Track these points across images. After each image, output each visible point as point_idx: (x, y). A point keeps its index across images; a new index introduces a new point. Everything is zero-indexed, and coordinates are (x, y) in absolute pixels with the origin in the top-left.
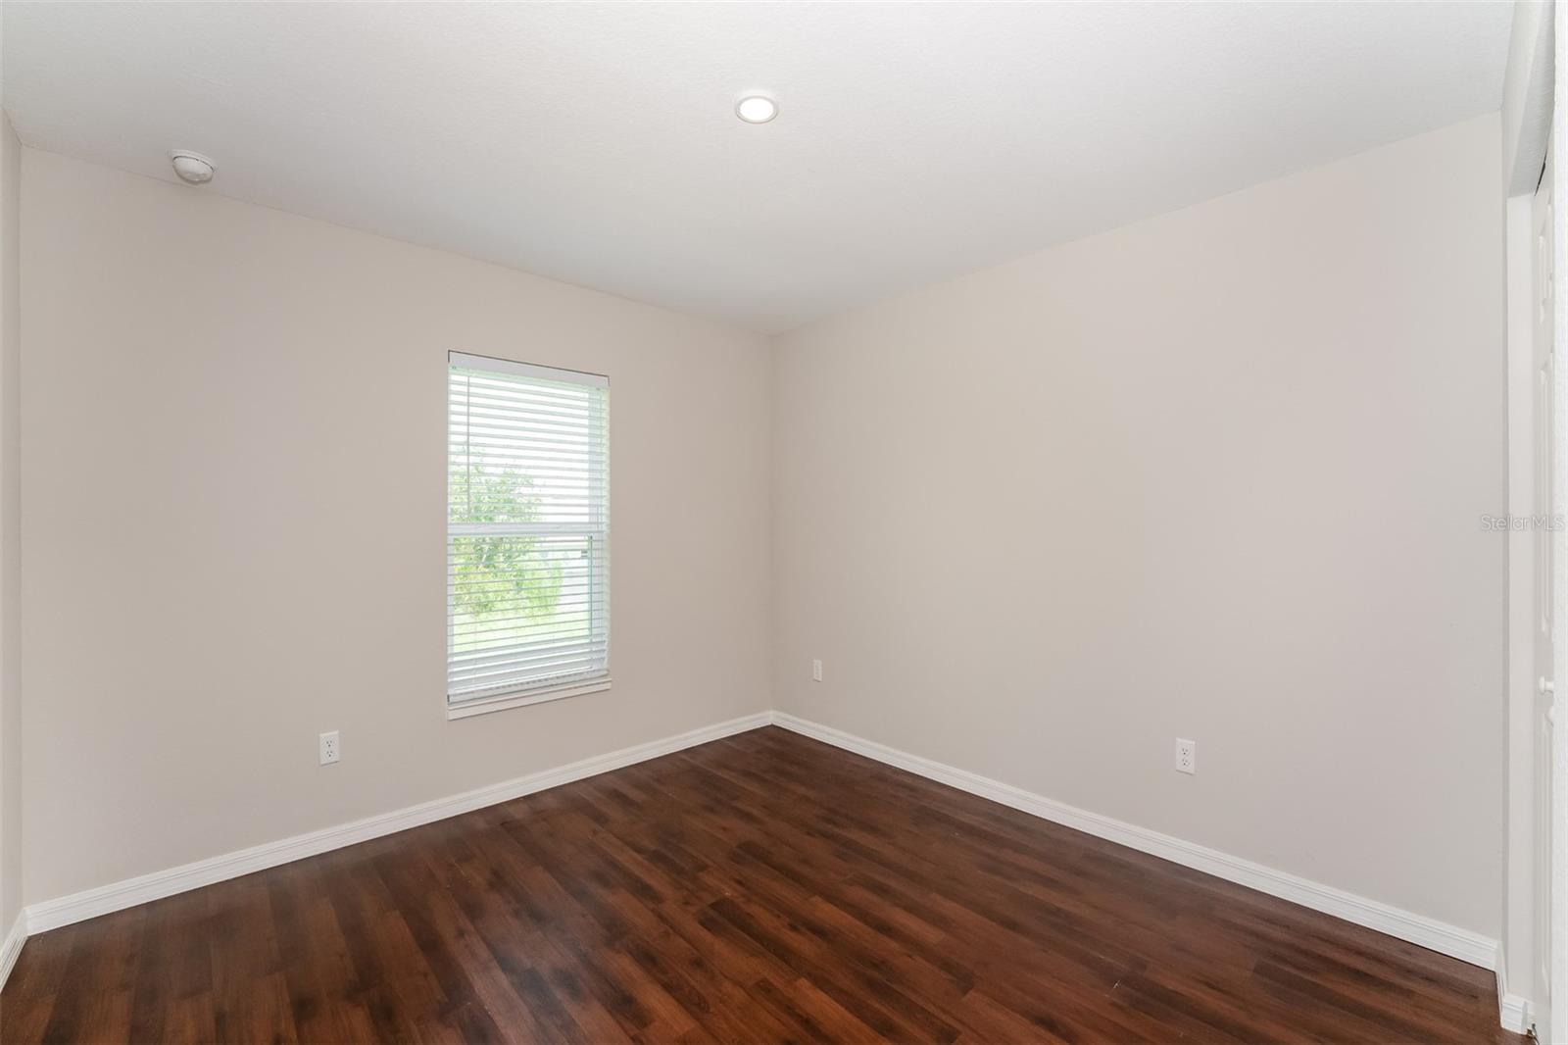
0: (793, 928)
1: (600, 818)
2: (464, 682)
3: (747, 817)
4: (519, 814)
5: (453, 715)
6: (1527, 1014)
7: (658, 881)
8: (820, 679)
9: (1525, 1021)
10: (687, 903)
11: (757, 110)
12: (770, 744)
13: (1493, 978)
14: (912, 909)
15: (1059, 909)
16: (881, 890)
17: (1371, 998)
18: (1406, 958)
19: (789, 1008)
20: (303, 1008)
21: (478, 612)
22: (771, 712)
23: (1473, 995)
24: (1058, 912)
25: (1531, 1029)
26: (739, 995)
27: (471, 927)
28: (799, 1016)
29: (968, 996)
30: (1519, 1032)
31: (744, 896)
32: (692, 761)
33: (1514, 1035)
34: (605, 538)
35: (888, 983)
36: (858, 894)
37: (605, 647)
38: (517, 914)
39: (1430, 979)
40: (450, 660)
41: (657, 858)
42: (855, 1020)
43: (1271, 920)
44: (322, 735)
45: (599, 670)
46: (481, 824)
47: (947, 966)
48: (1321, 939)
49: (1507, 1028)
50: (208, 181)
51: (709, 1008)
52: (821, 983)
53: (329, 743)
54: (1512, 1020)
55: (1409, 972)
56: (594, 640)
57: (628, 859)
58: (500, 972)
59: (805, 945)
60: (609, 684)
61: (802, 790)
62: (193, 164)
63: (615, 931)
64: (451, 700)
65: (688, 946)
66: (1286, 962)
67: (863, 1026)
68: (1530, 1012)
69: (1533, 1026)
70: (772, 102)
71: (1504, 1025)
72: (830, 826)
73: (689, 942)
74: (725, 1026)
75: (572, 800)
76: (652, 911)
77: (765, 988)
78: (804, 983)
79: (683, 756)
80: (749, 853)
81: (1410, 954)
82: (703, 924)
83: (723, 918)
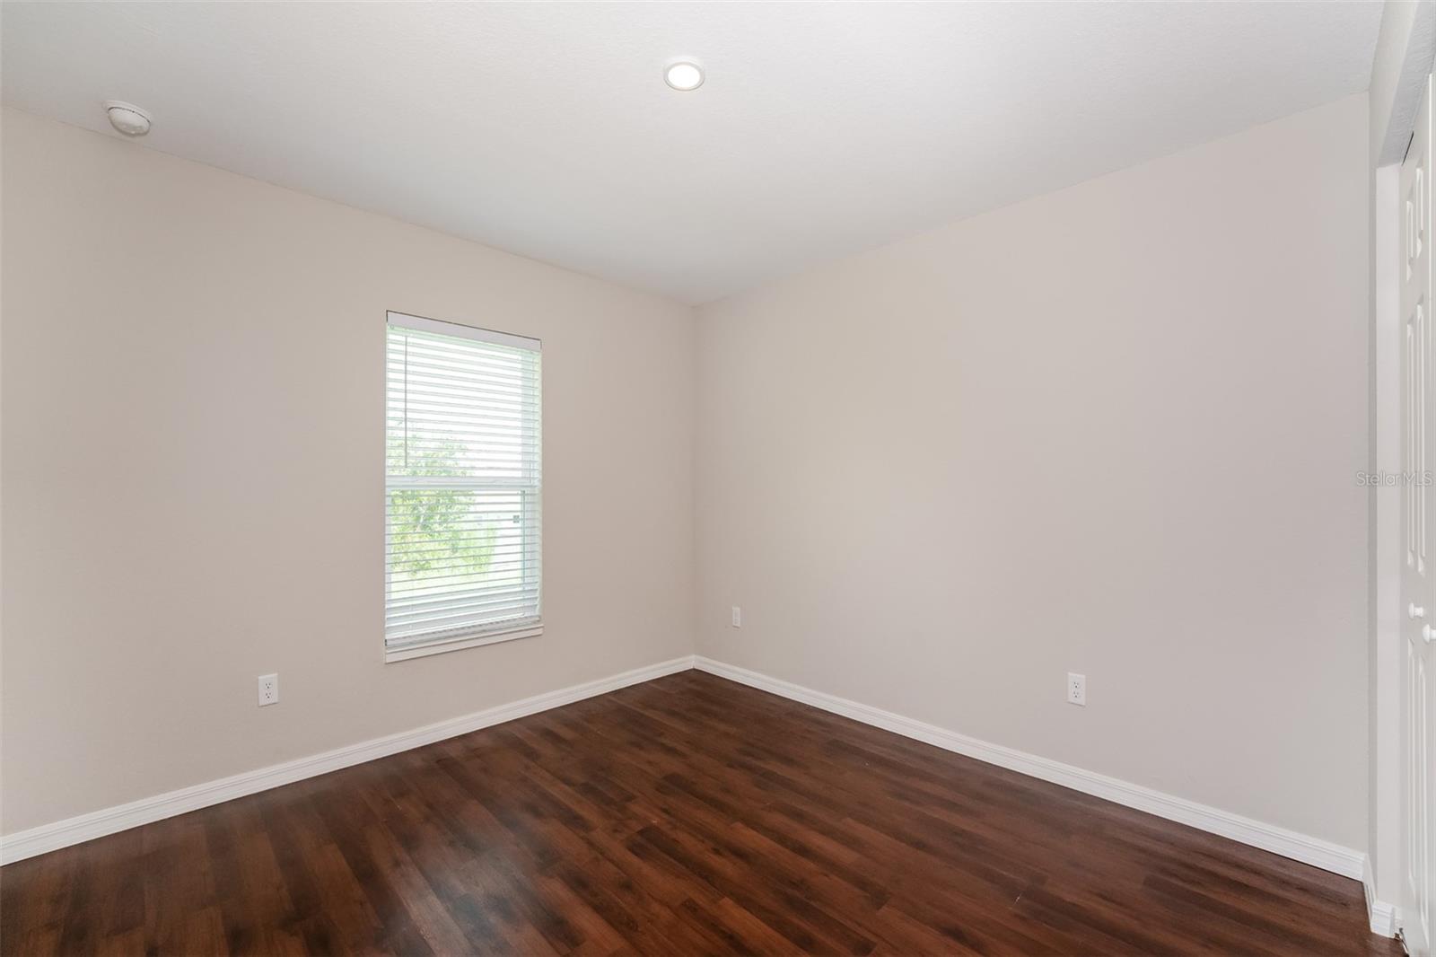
0: (717, 852)
1: (532, 754)
2: (400, 628)
3: (671, 751)
4: (453, 752)
5: (390, 659)
6: (1394, 920)
7: (588, 812)
8: (738, 625)
9: (1392, 925)
10: (615, 831)
11: (684, 77)
12: (692, 686)
13: (1361, 888)
14: (828, 832)
15: (963, 831)
16: (799, 816)
17: (1251, 907)
18: (1280, 870)
19: (714, 925)
20: (238, 937)
21: (415, 571)
22: (693, 657)
23: (1343, 903)
24: (963, 833)
25: (1398, 932)
26: (665, 915)
27: (408, 858)
28: (723, 932)
29: (882, 910)
30: (1388, 936)
31: (670, 823)
32: (619, 702)
33: (1383, 939)
34: (537, 492)
35: (808, 901)
36: (778, 820)
37: (537, 595)
38: (452, 844)
39: (1303, 889)
40: (387, 606)
41: (587, 790)
42: (777, 935)
43: (1158, 838)
44: (260, 678)
45: (531, 617)
46: (417, 762)
47: (861, 883)
48: (1204, 855)
49: (1376, 932)
50: (145, 133)
51: (637, 926)
52: (745, 902)
53: (268, 685)
54: (1381, 923)
55: (1284, 883)
56: (526, 589)
57: (559, 791)
58: (436, 899)
59: (727, 866)
60: (541, 629)
61: (722, 727)
62: (130, 116)
63: (547, 859)
64: (388, 644)
65: (615, 869)
66: (1176, 876)
67: (785, 941)
68: (1398, 917)
69: (1401, 930)
70: (699, 70)
71: (1374, 929)
72: (749, 759)
73: (617, 866)
74: (653, 944)
75: (507, 738)
76: (582, 838)
77: (691, 907)
78: (727, 902)
79: (611, 698)
80: (672, 783)
81: (1284, 867)
82: (631, 850)
83: (649, 843)
